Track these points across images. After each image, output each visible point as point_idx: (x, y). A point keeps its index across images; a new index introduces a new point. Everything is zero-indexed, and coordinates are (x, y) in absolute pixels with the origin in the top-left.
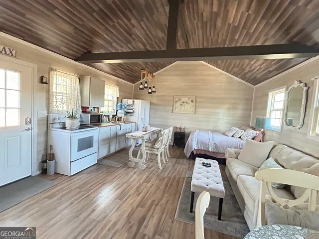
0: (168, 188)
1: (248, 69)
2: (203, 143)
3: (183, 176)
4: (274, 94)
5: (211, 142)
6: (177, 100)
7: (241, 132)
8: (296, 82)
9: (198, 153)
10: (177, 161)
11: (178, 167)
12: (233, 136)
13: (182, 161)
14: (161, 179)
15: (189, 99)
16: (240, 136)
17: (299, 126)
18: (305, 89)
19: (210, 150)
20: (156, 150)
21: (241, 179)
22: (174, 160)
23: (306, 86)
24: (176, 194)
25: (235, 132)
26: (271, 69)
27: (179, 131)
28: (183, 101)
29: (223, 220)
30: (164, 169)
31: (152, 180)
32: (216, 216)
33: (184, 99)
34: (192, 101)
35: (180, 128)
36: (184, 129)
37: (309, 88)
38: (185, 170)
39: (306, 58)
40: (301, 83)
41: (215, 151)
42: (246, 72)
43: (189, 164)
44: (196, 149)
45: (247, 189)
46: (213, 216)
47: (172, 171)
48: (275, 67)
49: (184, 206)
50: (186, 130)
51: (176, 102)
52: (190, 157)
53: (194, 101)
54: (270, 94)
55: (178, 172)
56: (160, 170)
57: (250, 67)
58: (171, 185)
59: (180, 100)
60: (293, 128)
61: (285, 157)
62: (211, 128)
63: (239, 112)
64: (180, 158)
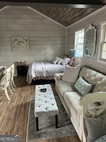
0: (17, 116)
1: (62, 15)
2: (39, 72)
3: (28, 101)
4: (78, 33)
5: (44, 70)
6: (14, 40)
7: (61, 60)
8: (90, 25)
9: (36, 80)
10: (22, 89)
11: (24, 94)
12: (57, 63)
13: (25, 88)
14: (10, 110)
15: (24, 39)
16: (61, 62)
17: (93, 55)
18: (96, 30)
19: (44, 76)
20: (3, 87)
21: (66, 96)
22: (20, 89)
23: (96, 28)
24: (24, 119)
25: (58, 60)
26: (76, 16)
27: (21, 65)
28: (19, 40)
29: (59, 128)
30: (12, 99)
31: (3, 114)
32: (54, 126)
33: (20, 39)
34: (26, 40)
35: (21, 63)
36: (24, 63)
37: (97, 29)
38: (29, 96)
39: (96, 9)
40: (93, 26)
41: (48, 75)
42: (61, 16)
43: (32, 89)
44: (35, 77)
45: (71, 103)
46: (53, 127)
47: (19, 99)
48: (78, 14)
49: (31, 128)
50: (25, 63)
51: (13, 42)
52: (31, 83)
53: (28, 40)
54: (76, 33)
55: (24, 99)
56: (9, 102)
57: (63, 13)
58: (20, 112)
59: (16, 40)
60: (90, 56)
61: (88, 75)
62: (43, 59)
63: (59, 46)
64: (24, 86)
